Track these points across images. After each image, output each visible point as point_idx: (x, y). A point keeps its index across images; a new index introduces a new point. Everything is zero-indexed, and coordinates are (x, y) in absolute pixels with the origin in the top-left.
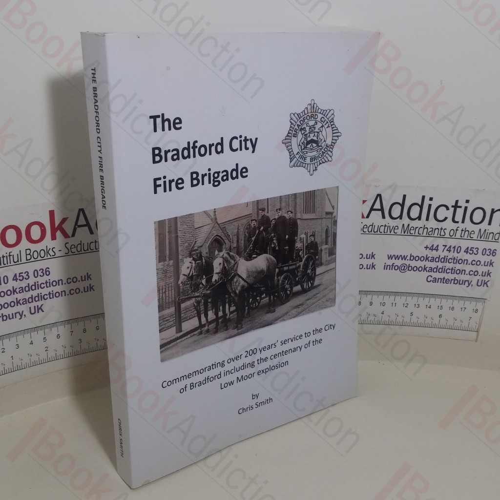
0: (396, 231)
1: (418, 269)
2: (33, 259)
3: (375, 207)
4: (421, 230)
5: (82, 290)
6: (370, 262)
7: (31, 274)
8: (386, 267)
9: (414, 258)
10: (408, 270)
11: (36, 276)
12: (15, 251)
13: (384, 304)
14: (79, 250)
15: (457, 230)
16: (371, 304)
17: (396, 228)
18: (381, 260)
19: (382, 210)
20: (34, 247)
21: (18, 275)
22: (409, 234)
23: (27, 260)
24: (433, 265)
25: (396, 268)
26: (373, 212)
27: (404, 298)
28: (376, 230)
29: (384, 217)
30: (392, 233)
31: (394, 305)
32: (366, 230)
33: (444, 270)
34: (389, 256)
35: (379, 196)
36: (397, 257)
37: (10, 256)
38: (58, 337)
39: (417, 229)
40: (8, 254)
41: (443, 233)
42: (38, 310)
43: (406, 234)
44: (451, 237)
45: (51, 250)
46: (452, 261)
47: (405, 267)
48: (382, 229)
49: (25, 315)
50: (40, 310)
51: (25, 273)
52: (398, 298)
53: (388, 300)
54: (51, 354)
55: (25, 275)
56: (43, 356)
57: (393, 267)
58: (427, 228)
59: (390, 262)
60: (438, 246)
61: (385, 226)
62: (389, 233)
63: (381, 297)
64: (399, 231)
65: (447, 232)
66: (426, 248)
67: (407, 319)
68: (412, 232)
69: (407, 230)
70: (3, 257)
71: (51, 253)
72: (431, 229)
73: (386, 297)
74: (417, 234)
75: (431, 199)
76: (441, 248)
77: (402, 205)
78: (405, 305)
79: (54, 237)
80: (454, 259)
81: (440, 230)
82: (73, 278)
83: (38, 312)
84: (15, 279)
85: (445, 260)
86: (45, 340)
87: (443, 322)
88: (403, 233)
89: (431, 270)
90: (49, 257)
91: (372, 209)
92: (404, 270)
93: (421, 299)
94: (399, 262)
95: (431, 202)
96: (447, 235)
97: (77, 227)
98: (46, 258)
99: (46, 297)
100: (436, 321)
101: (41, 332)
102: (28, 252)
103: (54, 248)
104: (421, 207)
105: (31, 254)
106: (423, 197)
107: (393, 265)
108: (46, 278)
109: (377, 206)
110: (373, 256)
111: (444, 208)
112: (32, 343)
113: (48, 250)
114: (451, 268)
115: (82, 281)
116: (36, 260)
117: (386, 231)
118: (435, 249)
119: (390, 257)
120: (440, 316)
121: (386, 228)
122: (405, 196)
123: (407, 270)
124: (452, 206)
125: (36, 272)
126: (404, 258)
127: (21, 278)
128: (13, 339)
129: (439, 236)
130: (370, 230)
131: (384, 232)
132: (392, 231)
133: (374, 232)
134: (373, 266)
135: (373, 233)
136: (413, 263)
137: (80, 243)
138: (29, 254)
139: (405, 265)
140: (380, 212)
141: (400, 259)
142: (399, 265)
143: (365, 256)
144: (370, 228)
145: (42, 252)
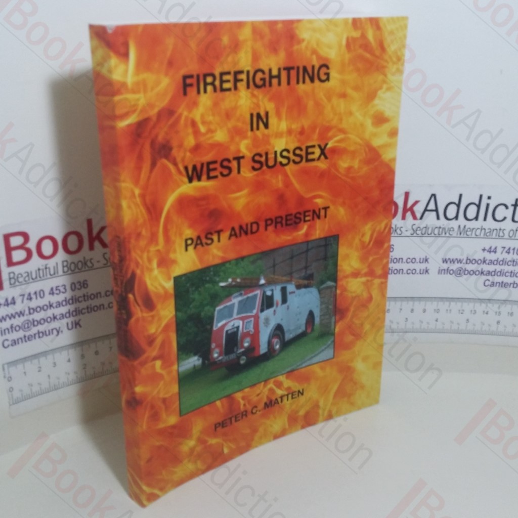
0: (451, 233)
1: (474, 273)
2: (69, 272)
3: (429, 208)
4: (478, 231)
6: (423, 266)
7: (68, 288)
8: (440, 271)
9: (471, 262)
10: (464, 274)
11: (73, 289)
12: (51, 263)
13: (437, 311)
15: (517, 230)
16: (424, 311)
17: (452, 229)
18: (434, 265)
19: (436, 210)
20: (71, 258)
21: (54, 289)
22: (465, 236)
23: (63, 273)
24: (491, 268)
25: (451, 272)
26: (427, 213)
27: (459, 304)
28: (429, 233)
29: (438, 218)
30: (448, 235)
31: (449, 311)
32: (419, 232)
33: (502, 273)
35: (434, 196)
36: (453, 261)
37: (46, 268)
38: (97, 353)
39: (474, 230)
40: (44, 267)
41: (501, 234)
43: (462, 235)
44: (510, 238)
45: (89, 261)
46: (512, 263)
48: (436, 231)
49: (62, 332)
50: (78, 325)
51: (62, 287)
52: (453, 304)
53: (443, 306)
54: (90, 372)
55: (62, 289)
56: (81, 374)
57: (448, 271)
58: (485, 229)
59: (445, 266)
60: (496, 248)
61: (440, 228)
62: (443, 235)
63: (435, 304)
64: (454, 233)
65: (506, 232)
66: (484, 250)
67: (463, 327)
68: (469, 233)
69: (463, 232)
70: (39, 270)
71: (89, 264)
72: (489, 230)
73: (441, 303)
74: (474, 235)
75: (489, 198)
76: (499, 250)
77: (458, 206)
78: (461, 312)
79: (91, 248)
80: (514, 261)
81: (498, 231)
83: (76, 327)
84: (52, 293)
85: (504, 262)
86: (83, 357)
87: (501, 328)
88: (459, 235)
89: (489, 273)
90: (87, 268)
91: (426, 210)
92: (460, 274)
93: (477, 305)
94: (455, 266)
95: (489, 201)
96: (506, 236)
98: (83, 269)
99: (84, 311)
100: (494, 328)
101: (78, 349)
102: (65, 264)
103: (92, 259)
104: (479, 206)
106: (481, 196)
107: (447, 270)
108: (83, 291)
109: (432, 206)
110: (426, 260)
111: (502, 207)
112: (69, 361)
113: (86, 262)
114: (510, 271)
118: (493, 251)
119: (445, 261)
120: (498, 322)
121: (441, 230)
122: (461, 196)
124: (512, 205)
125: (73, 285)
126: (460, 261)
127: (58, 292)
128: (50, 357)
129: (497, 237)
130: (423, 232)
131: (439, 234)
132: (446, 232)
134: (427, 271)
135: (426, 235)
136: (470, 267)
140: (434, 213)
141: (456, 262)
142: (454, 269)
143: (418, 260)
144: (424, 230)
145: (80, 264)
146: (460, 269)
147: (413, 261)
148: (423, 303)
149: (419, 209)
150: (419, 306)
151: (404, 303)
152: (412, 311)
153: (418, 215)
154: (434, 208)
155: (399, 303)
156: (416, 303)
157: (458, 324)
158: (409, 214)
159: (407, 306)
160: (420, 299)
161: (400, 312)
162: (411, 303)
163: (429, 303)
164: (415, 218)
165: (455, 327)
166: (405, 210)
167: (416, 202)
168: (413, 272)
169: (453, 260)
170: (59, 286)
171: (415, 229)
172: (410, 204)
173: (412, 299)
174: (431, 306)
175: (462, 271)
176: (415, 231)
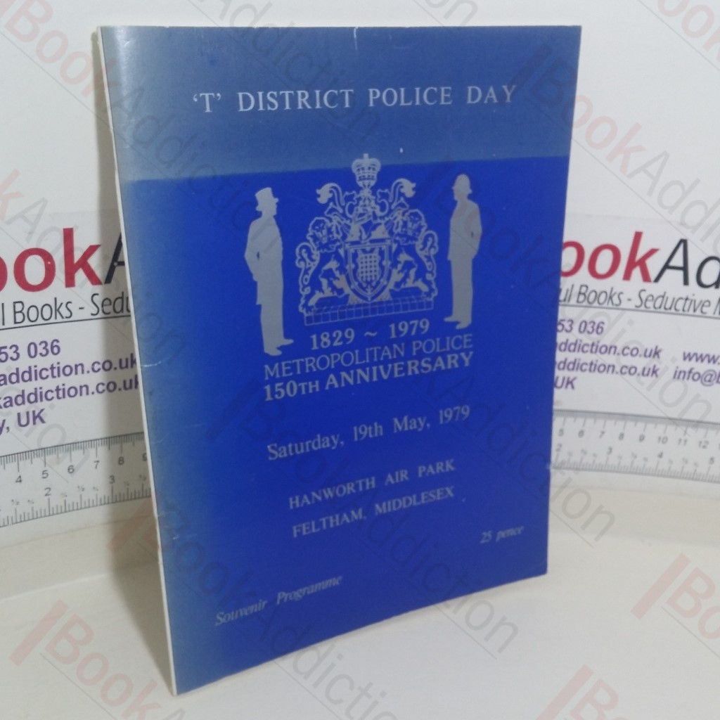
0: (705, 309)
2: (27, 322)
3: (672, 263)
5: (120, 385)
6: (650, 363)
7: (23, 351)
8: (678, 375)
11: (33, 354)
13: (664, 440)
14: (118, 309)
17: (707, 304)
18: (670, 362)
19: (685, 269)
20: (30, 298)
23: (15, 323)
25: (696, 377)
26: (668, 272)
27: (702, 432)
28: (668, 306)
29: (686, 282)
30: (698, 312)
31: (682, 442)
32: (650, 304)
34: (686, 354)
35: (683, 242)
36: (700, 358)
38: (71, 471)
42: (35, 418)
45: (64, 306)
47: (712, 375)
48: (680, 305)
49: (8, 428)
50: (38, 420)
51: (11, 348)
52: (691, 431)
53: (674, 433)
54: (56, 501)
55: (11, 353)
56: (41, 503)
57: (690, 375)
59: (686, 366)
61: (687, 299)
62: (691, 312)
63: (661, 427)
64: (709, 311)
71: (64, 311)
73: (671, 428)
78: (703, 444)
79: (70, 282)
82: (104, 363)
83: (34, 423)
86: (45, 475)
90: (59, 319)
91: (667, 266)
92: (709, 381)
94: (702, 367)
97: (116, 264)
98: (53, 320)
99: (50, 395)
101: (38, 462)
102: (19, 307)
103: (70, 302)
105: (25, 311)
107: (690, 372)
108: (51, 360)
109: (678, 261)
110: (656, 353)
112: (19, 480)
113: (58, 306)
115: (121, 367)
116: (33, 323)
117: (686, 308)
119: (688, 357)
121: (688, 302)
123: (715, 381)
125: (32, 347)
126: (714, 359)
127: (3, 357)
130: (657, 305)
132: (697, 308)
133: (665, 308)
134: (655, 372)
135: (662, 310)
137: (120, 296)
138: (21, 312)
139: (711, 373)
140: (681, 273)
141: (706, 360)
142: (702, 373)
143: (641, 352)
144: (659, 302)
145: (47, 309)
146: (710, 373)
147: (634, 352)
148: (641, 425)
149: (654, 265)
150: (633, 430)
151: (610, 423)
152: (622, 436)
153: (653, 275)
154: (681, 264)
155: (600, 423)
156: (630, 424)
157: (696, 465)
158: (637, 272)
159: (613, 427)
160: (637, 418)
161: (601, 436)
162: (620, 424)
163: (650, 426)
164: (646, 277)
165: (689, 468)
166: (631, 264)
167: (652, 252)
168: (631, 370)
169: (701, 356)
170: (5, 347)
171: (644, 299)
172: (640, 253)
173: (624, 416)
174: (654, 431)
175: (713, 377)
176: (643, 302)
